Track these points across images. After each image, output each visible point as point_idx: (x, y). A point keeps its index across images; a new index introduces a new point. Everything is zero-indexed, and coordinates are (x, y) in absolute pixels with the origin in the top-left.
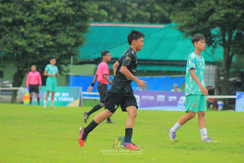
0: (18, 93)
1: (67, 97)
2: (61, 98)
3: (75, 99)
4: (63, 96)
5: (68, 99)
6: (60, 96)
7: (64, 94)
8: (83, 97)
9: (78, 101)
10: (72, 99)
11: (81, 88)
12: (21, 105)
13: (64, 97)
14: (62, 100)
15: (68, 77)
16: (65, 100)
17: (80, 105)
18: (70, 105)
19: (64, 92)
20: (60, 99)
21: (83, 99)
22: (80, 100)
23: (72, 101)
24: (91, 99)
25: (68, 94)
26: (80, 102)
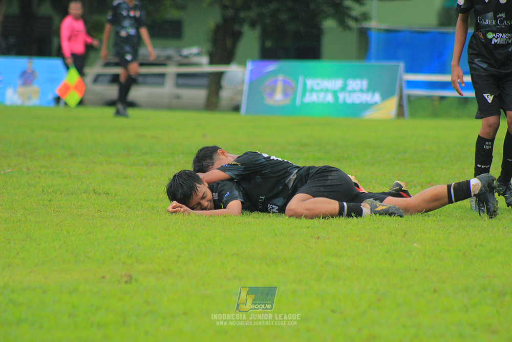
0: (225, 82)
1: (362, 91)
2: (347, 95)
3: (385, 97)
4: (350, 88)
5: (367, 98)
6: (344, 88)
7: (354, 84)
8: (408, 92)
9: (393, 102)
10: (377, 97)
11: (402, 65)
12: (232, 116)
13: (354, 91)
14: (349, 101)
15: (364, 34)
16: (357, 101)
17: (401, 113)
18: (370, 114)
19: (355, 77)
20: (341, 96)
21: (409, 97)
22: (401, 98)
23: (376, 103)
24: (430, 98)
25: (365, 83)
26: (400, 106)
